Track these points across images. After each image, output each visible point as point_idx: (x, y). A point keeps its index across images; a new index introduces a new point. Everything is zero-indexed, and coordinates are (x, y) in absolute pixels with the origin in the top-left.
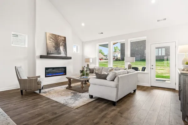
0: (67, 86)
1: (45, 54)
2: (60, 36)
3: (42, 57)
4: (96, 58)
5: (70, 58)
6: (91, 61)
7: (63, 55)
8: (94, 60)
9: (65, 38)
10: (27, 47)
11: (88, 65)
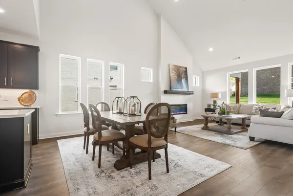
0: (203, 125)
1: (167, 89)
2: (182, 67)
3: (166, 92)
4: (226, 91)
5: (192, 93)
6: (220, 97)
7: (185, 89)
8: (224, 94)
9: (186, 68)
10: (152, 81)
11: (215, 102)
